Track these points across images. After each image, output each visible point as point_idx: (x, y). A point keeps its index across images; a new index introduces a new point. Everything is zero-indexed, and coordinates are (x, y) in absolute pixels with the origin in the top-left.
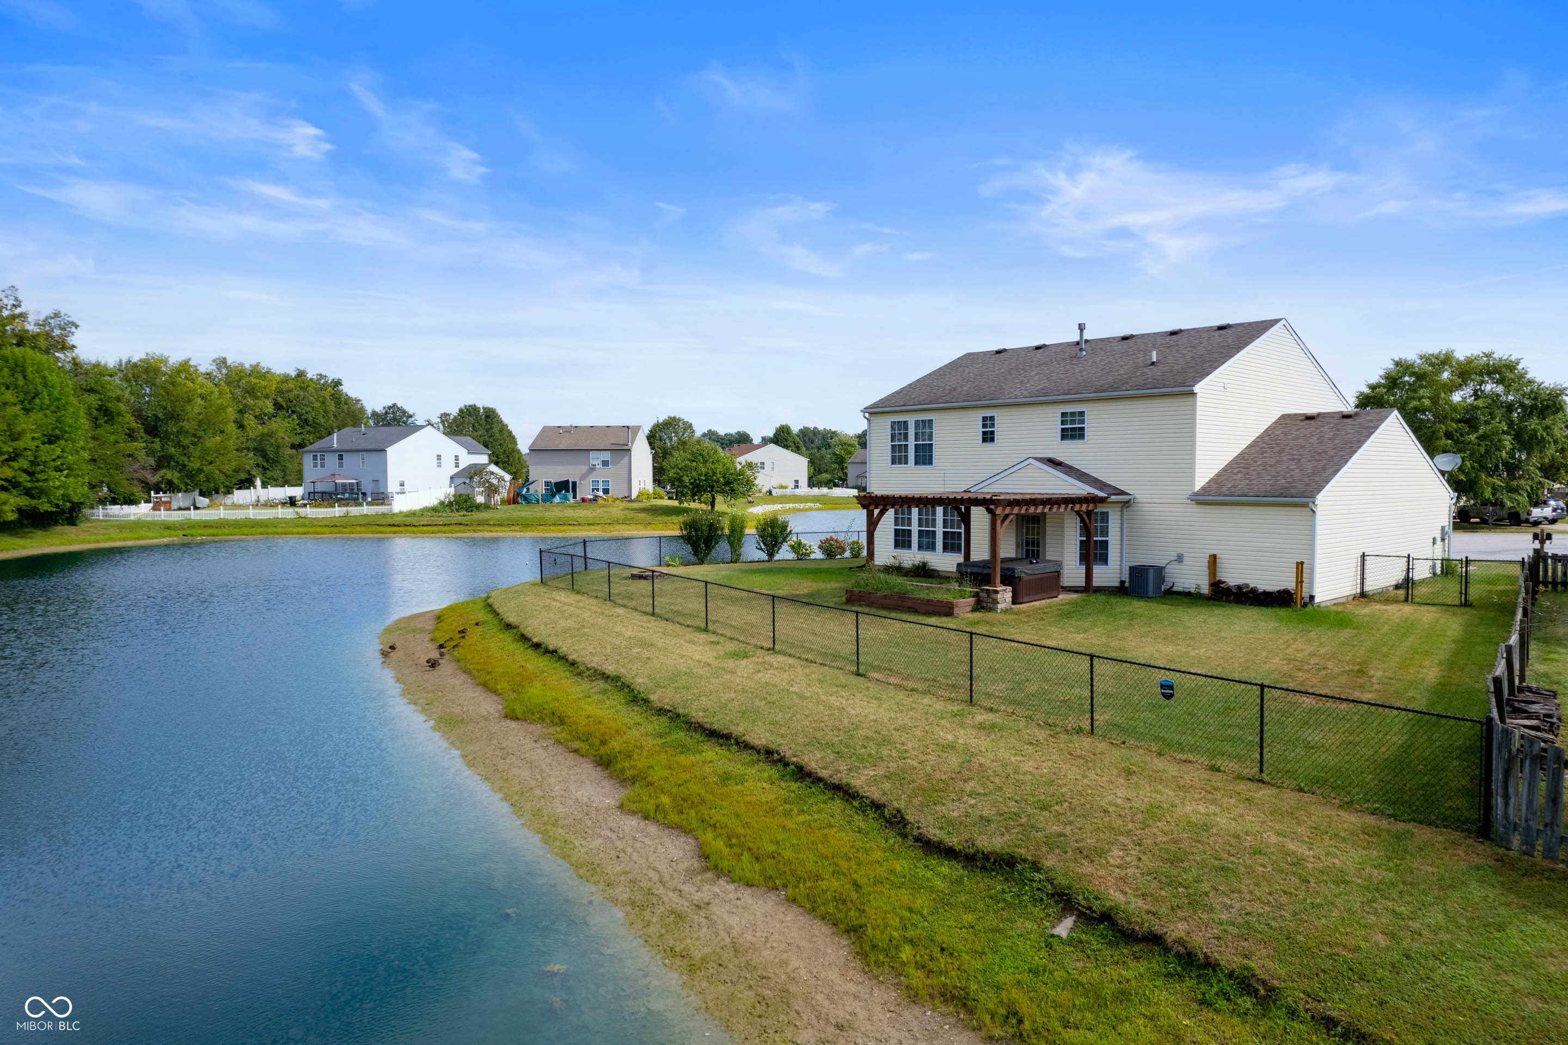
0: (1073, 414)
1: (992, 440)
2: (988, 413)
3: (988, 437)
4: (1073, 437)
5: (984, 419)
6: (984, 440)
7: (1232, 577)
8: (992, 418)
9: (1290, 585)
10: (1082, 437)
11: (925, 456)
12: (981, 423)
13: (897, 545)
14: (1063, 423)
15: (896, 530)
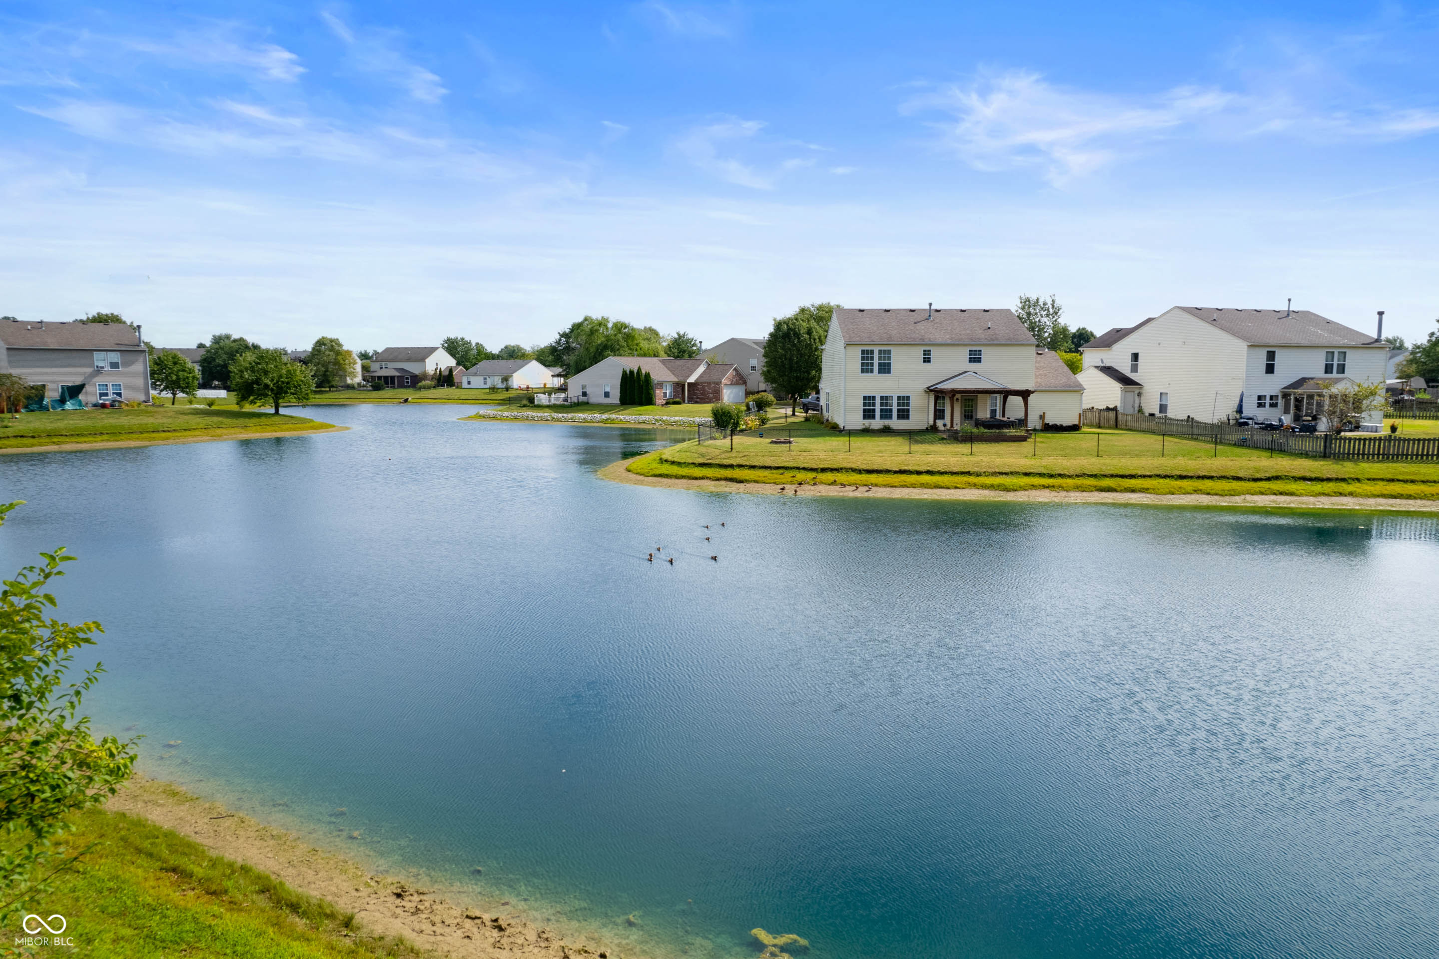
0: (975, 351)
1: (929, 361)
2: (927, 348)
3: (927, 360)
4: (975, 362)
5: (925, 351)
6: (924, 362)
7: (1051, 420)
8: (929, 351)
9: (1077, 423)
10: (980, 361)
11: (885, 369)
12: (922, 353)
13: (865, 417)
14: (970, 355)
15: (864, 410)
